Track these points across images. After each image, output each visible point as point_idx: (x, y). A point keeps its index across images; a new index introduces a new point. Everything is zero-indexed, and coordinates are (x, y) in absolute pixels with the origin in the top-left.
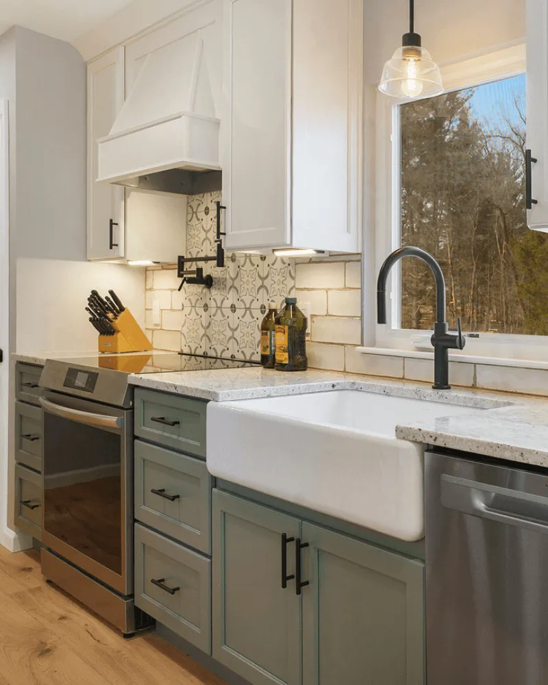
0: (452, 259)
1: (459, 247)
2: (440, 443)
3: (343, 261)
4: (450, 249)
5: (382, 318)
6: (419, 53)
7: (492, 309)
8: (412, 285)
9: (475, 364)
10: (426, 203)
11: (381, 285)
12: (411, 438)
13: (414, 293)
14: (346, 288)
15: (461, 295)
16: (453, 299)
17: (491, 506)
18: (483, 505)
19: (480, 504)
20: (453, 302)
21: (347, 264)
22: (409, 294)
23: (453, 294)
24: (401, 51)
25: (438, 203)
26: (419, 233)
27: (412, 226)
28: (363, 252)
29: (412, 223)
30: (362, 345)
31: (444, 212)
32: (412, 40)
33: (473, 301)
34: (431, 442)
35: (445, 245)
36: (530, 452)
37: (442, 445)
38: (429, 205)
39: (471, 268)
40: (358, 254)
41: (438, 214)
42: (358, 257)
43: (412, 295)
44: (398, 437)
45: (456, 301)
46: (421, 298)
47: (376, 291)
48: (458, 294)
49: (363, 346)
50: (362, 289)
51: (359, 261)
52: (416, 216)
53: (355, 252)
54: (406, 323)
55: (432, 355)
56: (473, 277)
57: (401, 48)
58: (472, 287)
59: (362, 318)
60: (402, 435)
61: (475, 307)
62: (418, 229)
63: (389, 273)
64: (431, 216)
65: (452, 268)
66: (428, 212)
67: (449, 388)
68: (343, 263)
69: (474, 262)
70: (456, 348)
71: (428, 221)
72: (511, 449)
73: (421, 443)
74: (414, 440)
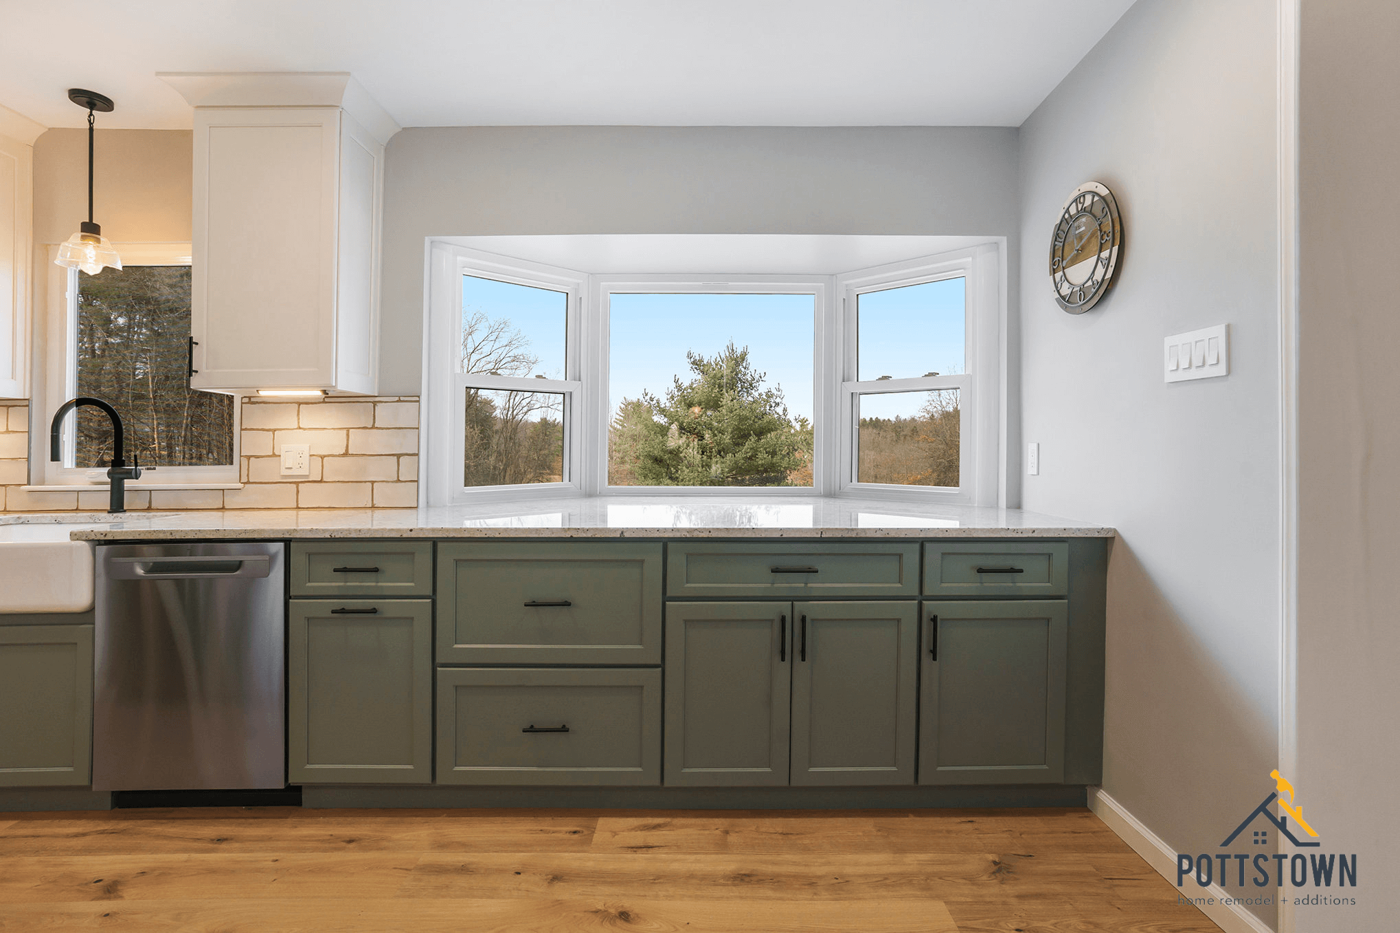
0: (155, 392)
1: (167, 378)
2: (109, 537)
3: (6, 406)
4: (153, 379)
5: (55, 456)
6: (98, 241)
7: (212, 453)
8: (91, 424)
9: (150, 491)
10: (116, 319)
11: (55, 428)
12: (84, 538)
13: (94, 435)
14: (8, 432)
15: (167, 436)
16: (156, 442)
17: (147, 572)
18: (143, 571)
19: (140, 571)
20: (156, 445)
21: (10, 408)
22: (86, 436)
23: (155, 436)
24: (80, 236)
25: (134, 319)
26: (103, 356)
27: (93, 346)
28: (31, 397)
29: (92, 342)
30: (29, 483)
31: (144, 331)
32: (91, 229)
33: (184, 444)
34: (102, 538)
35: (145, 374)
36: (177, 531)
37: (112, 538)
38: (121, 321)
39: (182, 403)
40: (26, 399)
41: (136, 333)
42: (26, 403)
43: (91, 437)
44: (72, 539)
45: (159, 444)
46: (106, 441)
47: (50, 434)
48: (164, 435)
49: (30, 485)
50: (29, 432)
51: (27, 406)
52: (99, 333)
53: (22, 398)
54: (81, 463)
55: (108, 487)
56: (185, 414)
57: (80, 234)
58: (184, 426)
59: (28, 459)
60: (75, 538)
61: (187, 452)
62: (104, 351)
63: (63, 423)
64: (125, 334)
65: (155, 403)
66: (120, 329)
67: (125, 511)
68: (5, 409)
69: (188, 396)
70: (133, 478)
71: (119, 341)
72: (164, 532)
73: (93, 540)
74: (87, 538)
